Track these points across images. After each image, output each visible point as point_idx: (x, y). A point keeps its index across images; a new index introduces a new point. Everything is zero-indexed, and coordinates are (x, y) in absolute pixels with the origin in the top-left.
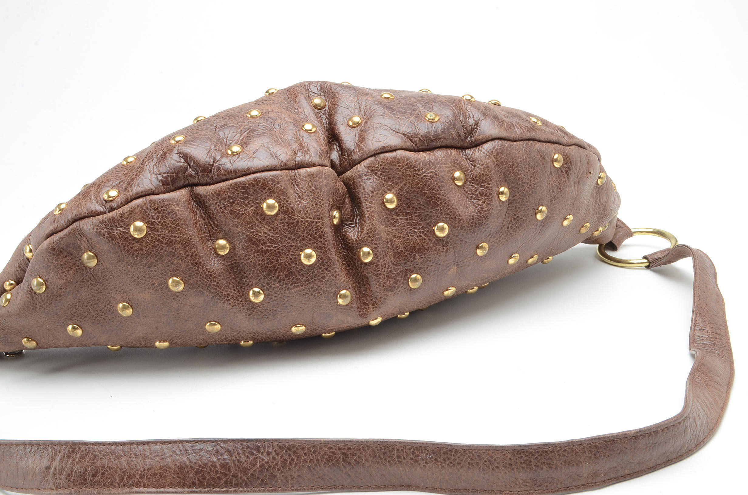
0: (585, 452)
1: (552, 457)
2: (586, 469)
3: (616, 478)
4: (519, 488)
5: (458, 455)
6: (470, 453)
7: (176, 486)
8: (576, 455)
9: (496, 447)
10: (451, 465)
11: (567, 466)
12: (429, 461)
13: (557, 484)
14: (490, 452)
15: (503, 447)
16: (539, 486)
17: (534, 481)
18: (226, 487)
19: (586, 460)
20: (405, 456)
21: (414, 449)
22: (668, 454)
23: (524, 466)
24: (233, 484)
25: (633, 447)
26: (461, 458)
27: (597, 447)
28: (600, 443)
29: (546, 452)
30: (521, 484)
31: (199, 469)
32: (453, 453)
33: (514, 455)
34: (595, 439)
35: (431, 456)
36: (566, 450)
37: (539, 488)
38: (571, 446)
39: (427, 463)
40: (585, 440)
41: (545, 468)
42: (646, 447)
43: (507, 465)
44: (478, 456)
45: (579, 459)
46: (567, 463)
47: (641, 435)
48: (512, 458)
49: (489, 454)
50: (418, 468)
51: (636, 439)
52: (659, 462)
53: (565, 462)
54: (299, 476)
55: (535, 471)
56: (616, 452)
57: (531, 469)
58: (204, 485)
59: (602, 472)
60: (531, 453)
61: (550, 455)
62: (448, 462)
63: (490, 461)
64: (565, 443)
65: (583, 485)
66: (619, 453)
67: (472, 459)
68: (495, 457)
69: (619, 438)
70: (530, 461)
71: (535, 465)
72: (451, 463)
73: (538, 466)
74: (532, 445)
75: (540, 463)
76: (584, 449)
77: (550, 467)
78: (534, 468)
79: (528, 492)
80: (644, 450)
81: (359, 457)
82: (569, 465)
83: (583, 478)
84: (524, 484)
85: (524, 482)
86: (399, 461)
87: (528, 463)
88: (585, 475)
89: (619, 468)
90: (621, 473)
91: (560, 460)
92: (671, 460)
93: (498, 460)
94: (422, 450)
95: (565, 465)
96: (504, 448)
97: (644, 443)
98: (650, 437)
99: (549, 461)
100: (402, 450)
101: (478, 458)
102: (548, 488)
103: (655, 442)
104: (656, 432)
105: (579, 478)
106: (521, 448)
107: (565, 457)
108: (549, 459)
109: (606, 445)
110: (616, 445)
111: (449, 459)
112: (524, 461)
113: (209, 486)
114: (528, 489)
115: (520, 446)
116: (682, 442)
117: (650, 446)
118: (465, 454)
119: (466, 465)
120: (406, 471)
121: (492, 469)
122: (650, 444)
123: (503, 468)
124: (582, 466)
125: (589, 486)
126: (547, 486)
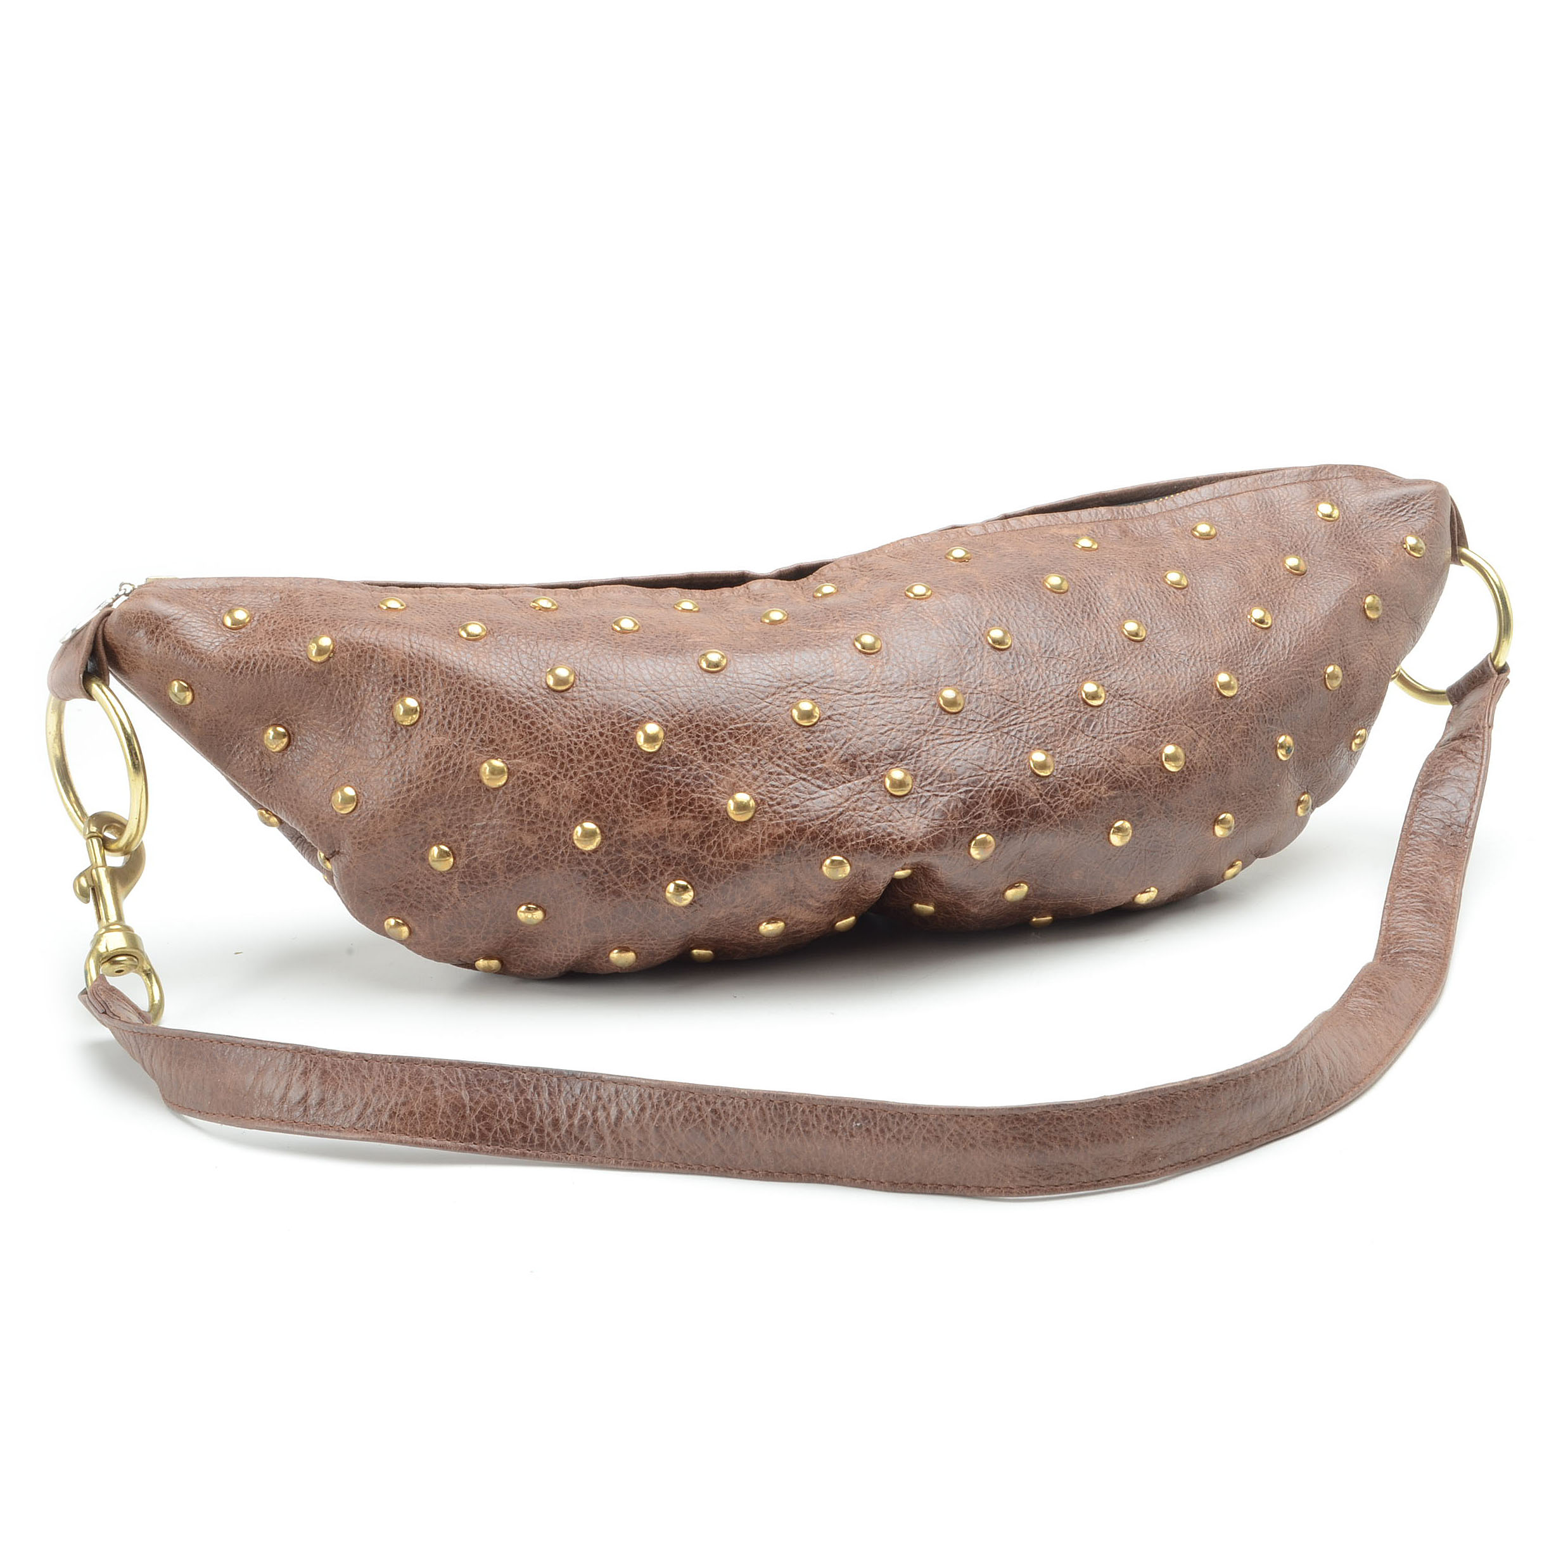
0: (1127, 1117)
1: (1069, 1128)
2: (1130, 1147)
3: (1183, 1163)
4: (1011, 1181)
5: (906, 1122)
6: (925, 1119)
7: (442, 1137)
8: (1112, 1123)
9: (971, 1110)
10: (894, 1140)
11: (1096, 1142)
12: (856, 1133)
13: (1080, 1175)
14: (960, 1120)
15: (981, 1110)
16: (1048, 1179)
17: (1038, 1169)
18: (523, 1147)
19: (1130, 1131)
20: (815, 1123)
21: (830, 1111)
22: (1272, 1119)
23: (1019, 1143)
24: (535, 1144)
25: (1210, 1106)
26: (911, 1128)
27: (1147, 1107)
28: (1153, 1100)
29: (1058, 1119)
30: (1015, 1175)
31: (482, 1113)
32: (897, 1119)
33: (1002, 1125)
34: (1144, 1093)
35: (858, 1124)
36: (1093, 1115)
37: (1047, 1182)
38: (1103, 1108)
39: (852, 1136)
40: (1126, 1097)
41: (1058, 1147)
42: (1233, 1105)
43: (990, 1142)
44: (939, 1125)
45: (1116, 1129)
46: (1096, 1137)
47: (1221, 1083)
48: (999, 1130)
49: (957, 1122)
50: (838, 1144)
51: (1213, 1091)
52: (1256, 1134)
53: (1093, 1135)
54: (640, 1141)
55: (1040, 1152)
56: (1180, 1116)
57: (1032, 1149)
58: (488, 1141)
59: (1159, 1151)
60: (1031, 1121)
61: (1066, 1124)
62: (888, 1135)
63: (960, 1134)
64: (1092, 1102)
65: (1126, 1176)
66: (1187, 1118)
67: (929, 1131)
68: (969, 1128)
69: (1185, 1090)
70: (1031, 1135)
71: (1039, 1142)
72: (894, 1137)
73: (1044, 1144)
74: (1033, 1107)
75: (1047, 1138)
76: (1125, 1111)
77: (1066, 1145)
78: (1038, 1147)
79: (1027, 1190)
80: (1228, 1111)
81: (738, 1119)
82: (1099, 1140)
83: (1126, 1164)
84: (1019, 1174)
85: (1021, 1171)
86: (804, 1131)
87: (1027, 1139)
88: (1129, 1159)
89: (1186, 1144)
90: (1191, 1154)
91: (1083, 1132)
92: (1278, 1131)
93: (973, 1134)
94: (844, 1113)
95: (1092, 1141)
96: (983, 1113)
97: (1228, 1097)
98: (1237, 1087)
99: (1065, 1134)
100: (810, 1111)
101: (939, 1129)
102: (1064, 1181)
103: (1246, 1096)
104: (1247, 1079)
105: (1119, 1164)
106: (1014, 1113)
107: (1092, 1127)
108: (1063, 1131)
109: (1163, 1103)
110: (1180, 1103)
111: (889, 1130)
112: (1019, 1134)
113: (496, 1141)
114: (1028, 1183)
115: (1011, 1109)
116: (1294, 1097)
117: (1239, 1104)
118: (917, 1121)
119: (919, 1141)
120: (816, 1148)
121: (964, 1149)
122: (1238, 1100)
123: (982, 1148)
124: (1123, 1142)
125: (1138, 1178)
126: (1062, 1179)
